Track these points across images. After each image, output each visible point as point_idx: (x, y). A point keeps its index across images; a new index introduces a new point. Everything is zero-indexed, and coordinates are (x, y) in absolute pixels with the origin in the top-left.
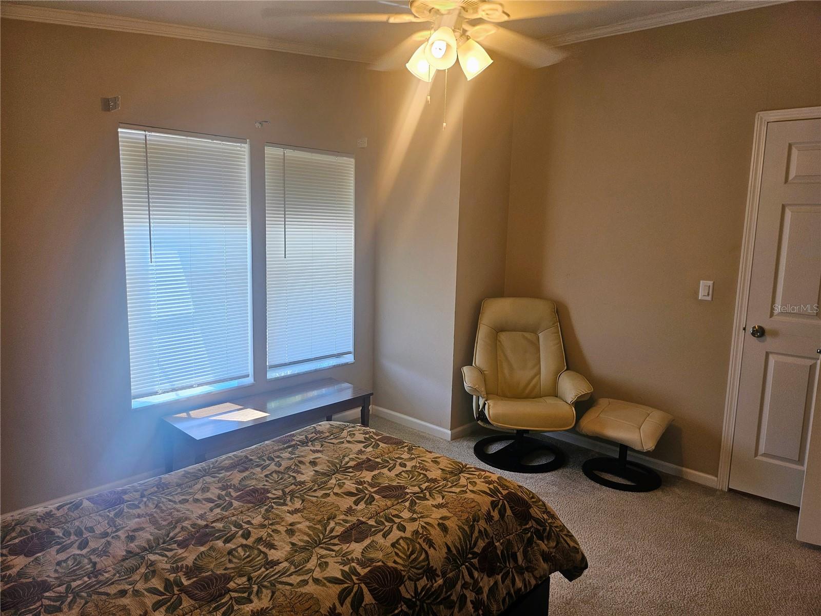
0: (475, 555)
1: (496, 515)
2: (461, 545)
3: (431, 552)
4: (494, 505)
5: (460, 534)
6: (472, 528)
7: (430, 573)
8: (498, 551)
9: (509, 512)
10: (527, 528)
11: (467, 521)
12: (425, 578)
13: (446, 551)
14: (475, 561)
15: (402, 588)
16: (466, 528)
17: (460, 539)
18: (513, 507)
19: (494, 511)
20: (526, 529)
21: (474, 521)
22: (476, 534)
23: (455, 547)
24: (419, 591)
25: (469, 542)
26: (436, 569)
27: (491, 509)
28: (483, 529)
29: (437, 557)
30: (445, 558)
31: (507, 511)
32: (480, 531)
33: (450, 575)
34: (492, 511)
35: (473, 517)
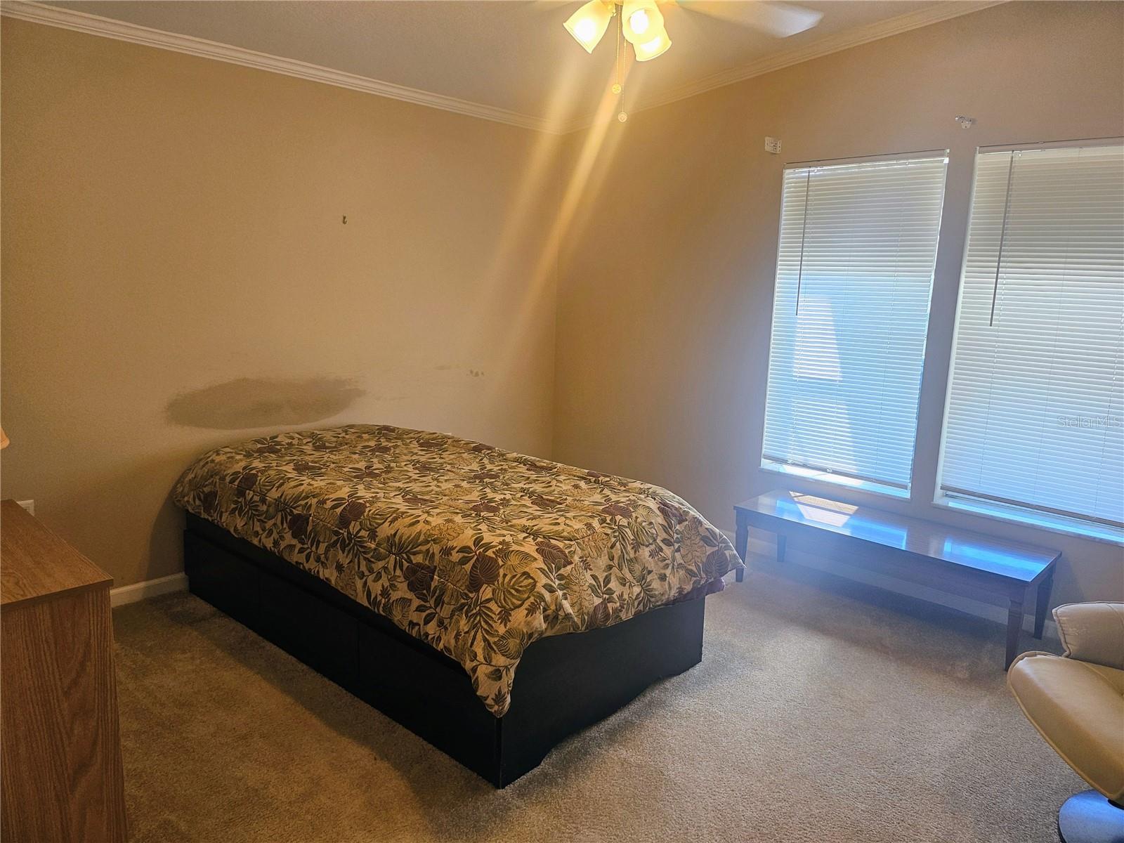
0: (409, 561)
1: (456, 557)
2: (405, 542)
3: (387, 524)
4: (465, 549)
5: (413, 536)
6: (427, 542)
7: (373, 535)
8: (432, 583)
9: (468, 567)
10: (468, 595)
11: (429, 535)
12: (368, 532)
13: (393, 533)
14: (406, 564)
15: (353, 523)
16: (422, 538)
17: (409, 537)
18: (476, 568)
19: (458, 552)
20: (466, 595)
21: (434, 540)
22: (424, 548)
23: (401, 538)
24: (359, 535)
25: (413, 546)
26: (377, 536)
27: (458, 548)
28: (431, 552)
29: (385, 530)
30: (388, 536)
31: (467, 565)
32: (428, 550)
33: (382, 550)
34: (456, 550)
35: (438, 538)
